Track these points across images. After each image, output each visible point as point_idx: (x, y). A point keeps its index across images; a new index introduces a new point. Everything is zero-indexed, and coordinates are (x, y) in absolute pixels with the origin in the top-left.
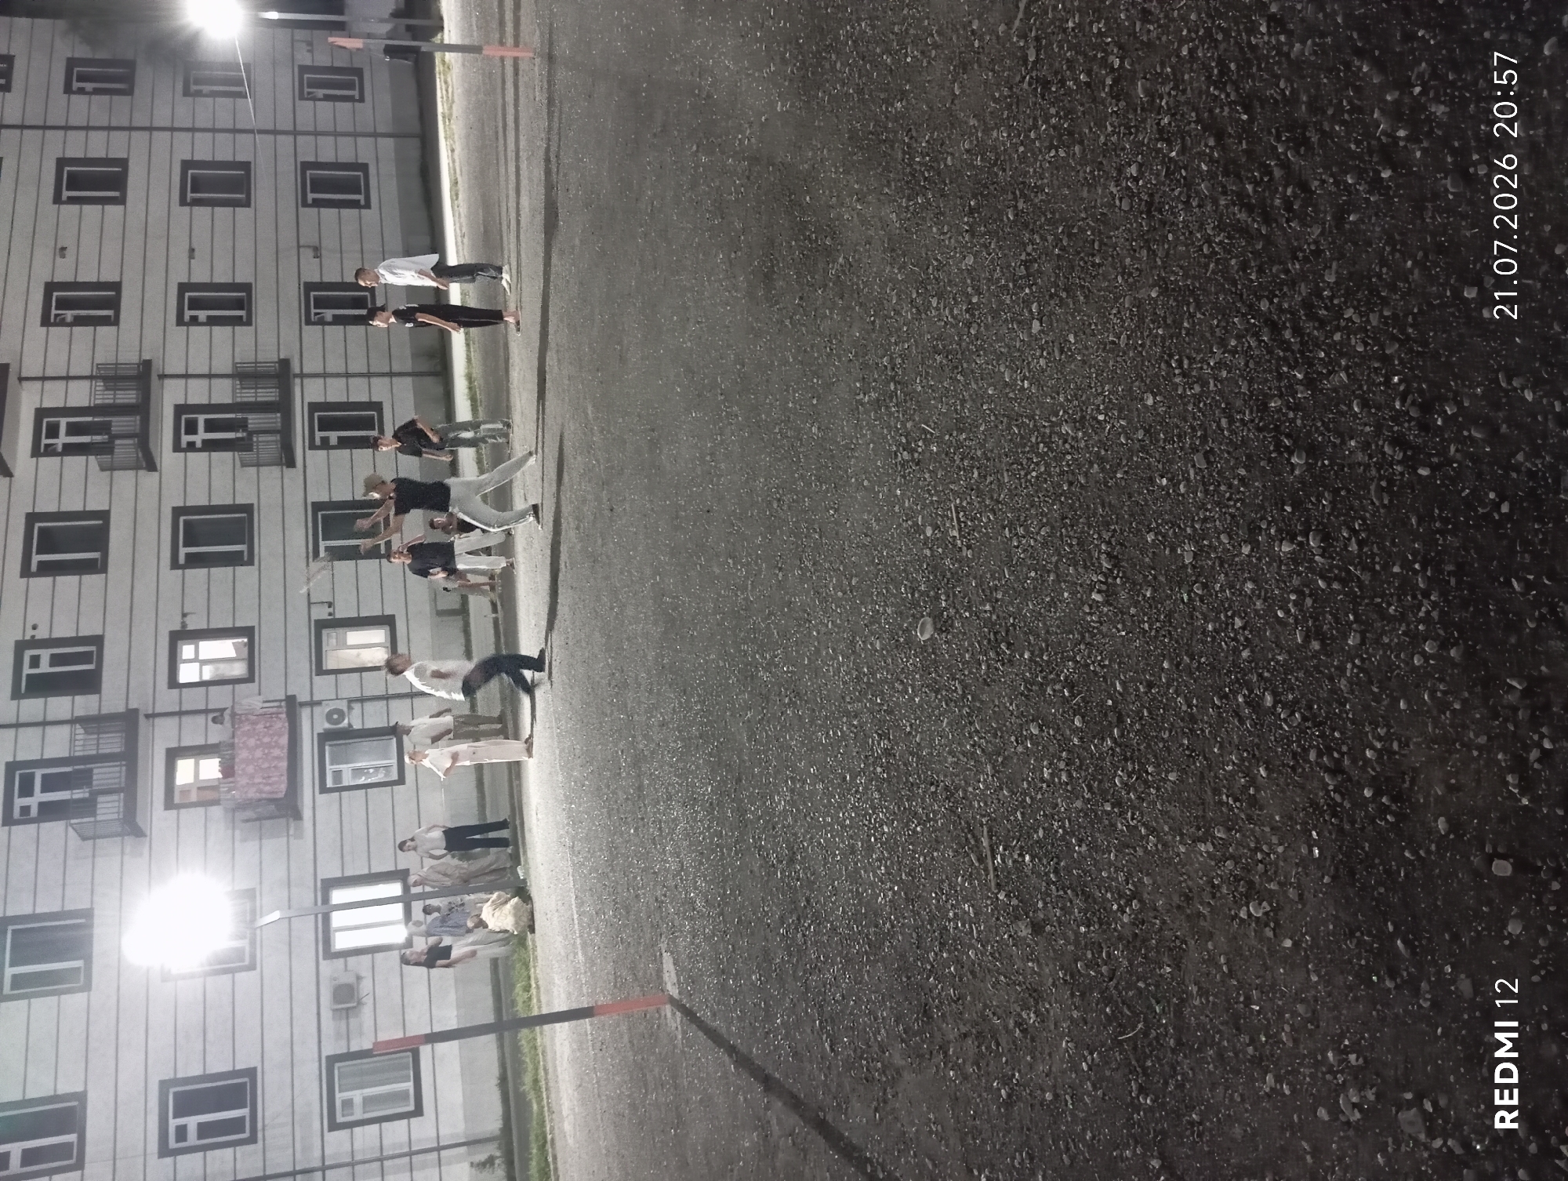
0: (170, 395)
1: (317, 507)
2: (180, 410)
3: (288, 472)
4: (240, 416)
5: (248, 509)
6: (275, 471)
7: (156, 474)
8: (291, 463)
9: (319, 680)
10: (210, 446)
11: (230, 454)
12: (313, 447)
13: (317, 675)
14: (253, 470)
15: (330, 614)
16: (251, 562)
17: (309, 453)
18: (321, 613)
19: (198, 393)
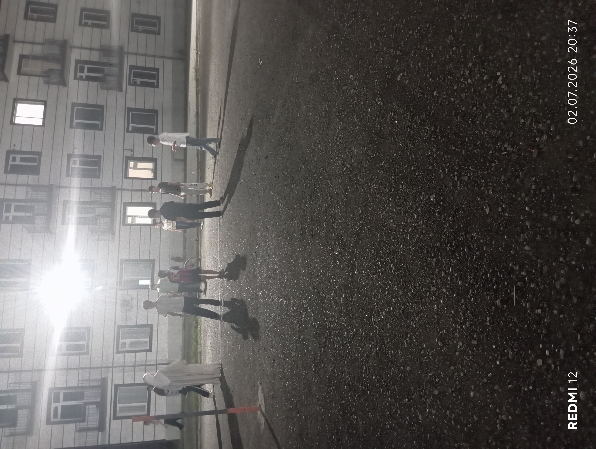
0: (74, 56)
1: (130, 109)
2: (77, 62)
3: (119, 94)
4: (101, 67)
5: (102, 107)
6: (114, 92)
7: (67, 88)
8: (121, 90)
9: (125, 181)
10: (89, 79)
11: (96, 83)
12: (130, 84)
13: (125, 179)
14: (106, 91)
15: (132, 155)
16: (101, 129)
17: (128, 86)
18: (128, 154)
19: (85, 55)
